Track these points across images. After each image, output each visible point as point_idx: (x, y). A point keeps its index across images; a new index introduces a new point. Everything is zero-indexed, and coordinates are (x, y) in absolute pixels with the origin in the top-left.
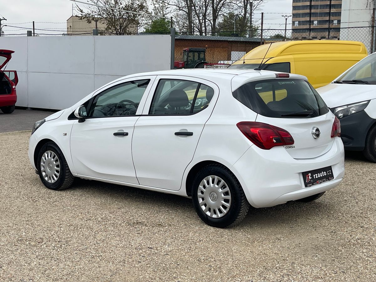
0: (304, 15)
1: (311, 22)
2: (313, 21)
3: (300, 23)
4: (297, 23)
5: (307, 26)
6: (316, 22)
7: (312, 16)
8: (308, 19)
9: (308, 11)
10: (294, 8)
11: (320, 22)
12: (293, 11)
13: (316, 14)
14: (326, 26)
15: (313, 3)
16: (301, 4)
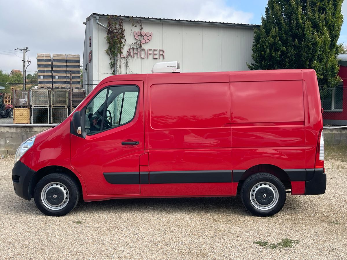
0: (48, 71)
1: (53, 77)
2: (55, 76)
3: (44, 77)
4: (42, 77)
5: (51, 80)
6: (57, 77)
8: (50, 74)
9: (50, 69)
10: (39, 66)
11: (60, 77)
12: (38, 68)
13: (56, 72)
14: (65, 80)
15: (54, 63)
16: (45, 63)
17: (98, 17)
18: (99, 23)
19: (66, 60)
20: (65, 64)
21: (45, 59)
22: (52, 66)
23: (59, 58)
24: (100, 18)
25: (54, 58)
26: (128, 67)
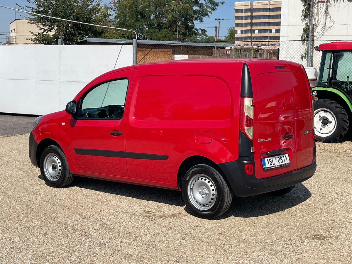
0: (246, 24)
2: (254, 30)
3: (242, 32)
4: (239, 32)
5: (249, 35)
7: (253, 25)
8: (249, 28)
9: (249, 21)
10: (237, 18)
11: (260, 31)
14: (266, 35)
15: (254, 14)
16: (243, 14)
19: (269, 8)
20: (267, 14)
21: (243, 8)
22: (252, 18)
23: (260, 7)
25: (254, 7)
26: (328, 13)
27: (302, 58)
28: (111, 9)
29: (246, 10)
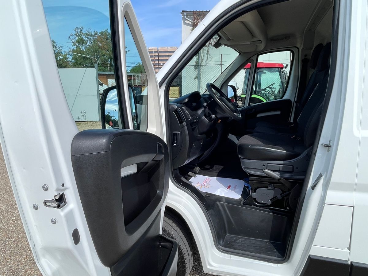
0: (155, 60)
1: (159, 64)
5: (158, 66)
6: (161, 64)
8: (158, 62)
9: (157, 58)
15: (160, 54)
16: (153, 54)
17: (185, 14)
18: (186, 18)
19: (168, 51)
20: (167, 54)
21: (153, 51)
22: (158, 56)
23: (163, 50)
24: (187, 14)
25: (160, 50)
26: (209, 53)
27: (195, 78)
28: (69, 54)
29: (155, 52)
